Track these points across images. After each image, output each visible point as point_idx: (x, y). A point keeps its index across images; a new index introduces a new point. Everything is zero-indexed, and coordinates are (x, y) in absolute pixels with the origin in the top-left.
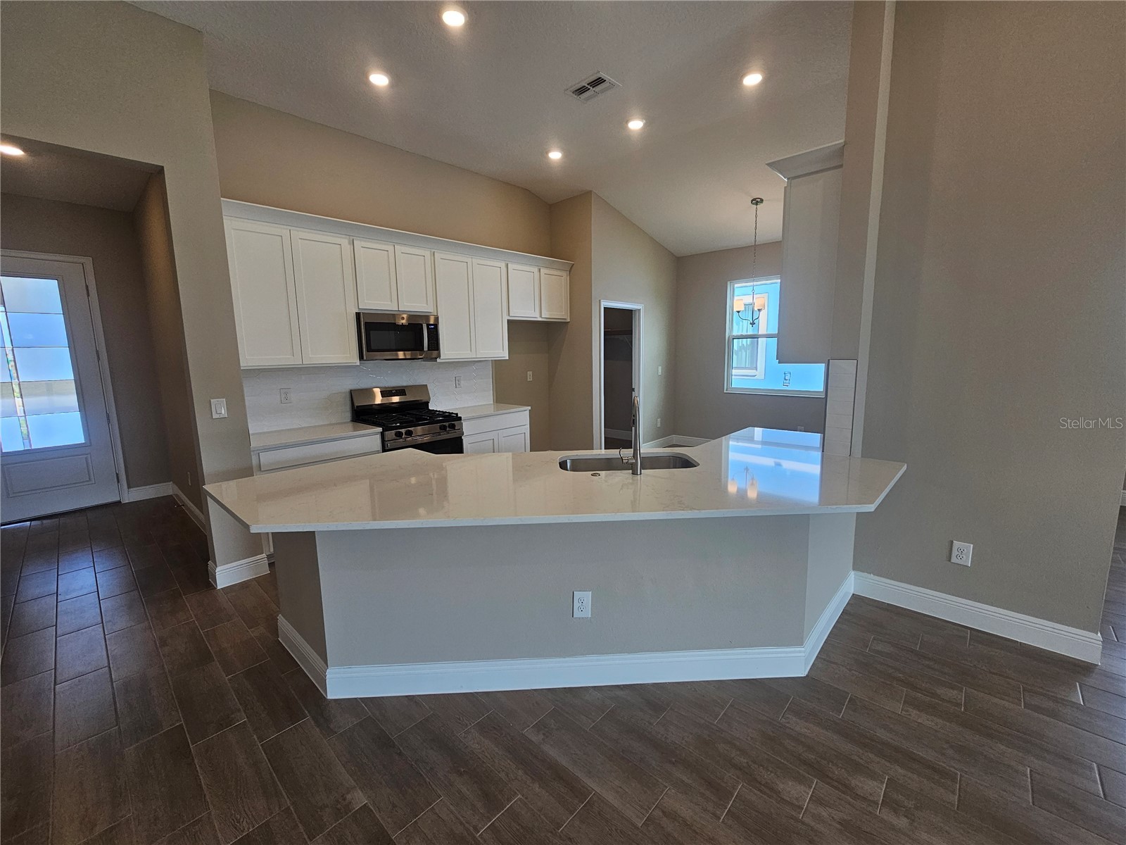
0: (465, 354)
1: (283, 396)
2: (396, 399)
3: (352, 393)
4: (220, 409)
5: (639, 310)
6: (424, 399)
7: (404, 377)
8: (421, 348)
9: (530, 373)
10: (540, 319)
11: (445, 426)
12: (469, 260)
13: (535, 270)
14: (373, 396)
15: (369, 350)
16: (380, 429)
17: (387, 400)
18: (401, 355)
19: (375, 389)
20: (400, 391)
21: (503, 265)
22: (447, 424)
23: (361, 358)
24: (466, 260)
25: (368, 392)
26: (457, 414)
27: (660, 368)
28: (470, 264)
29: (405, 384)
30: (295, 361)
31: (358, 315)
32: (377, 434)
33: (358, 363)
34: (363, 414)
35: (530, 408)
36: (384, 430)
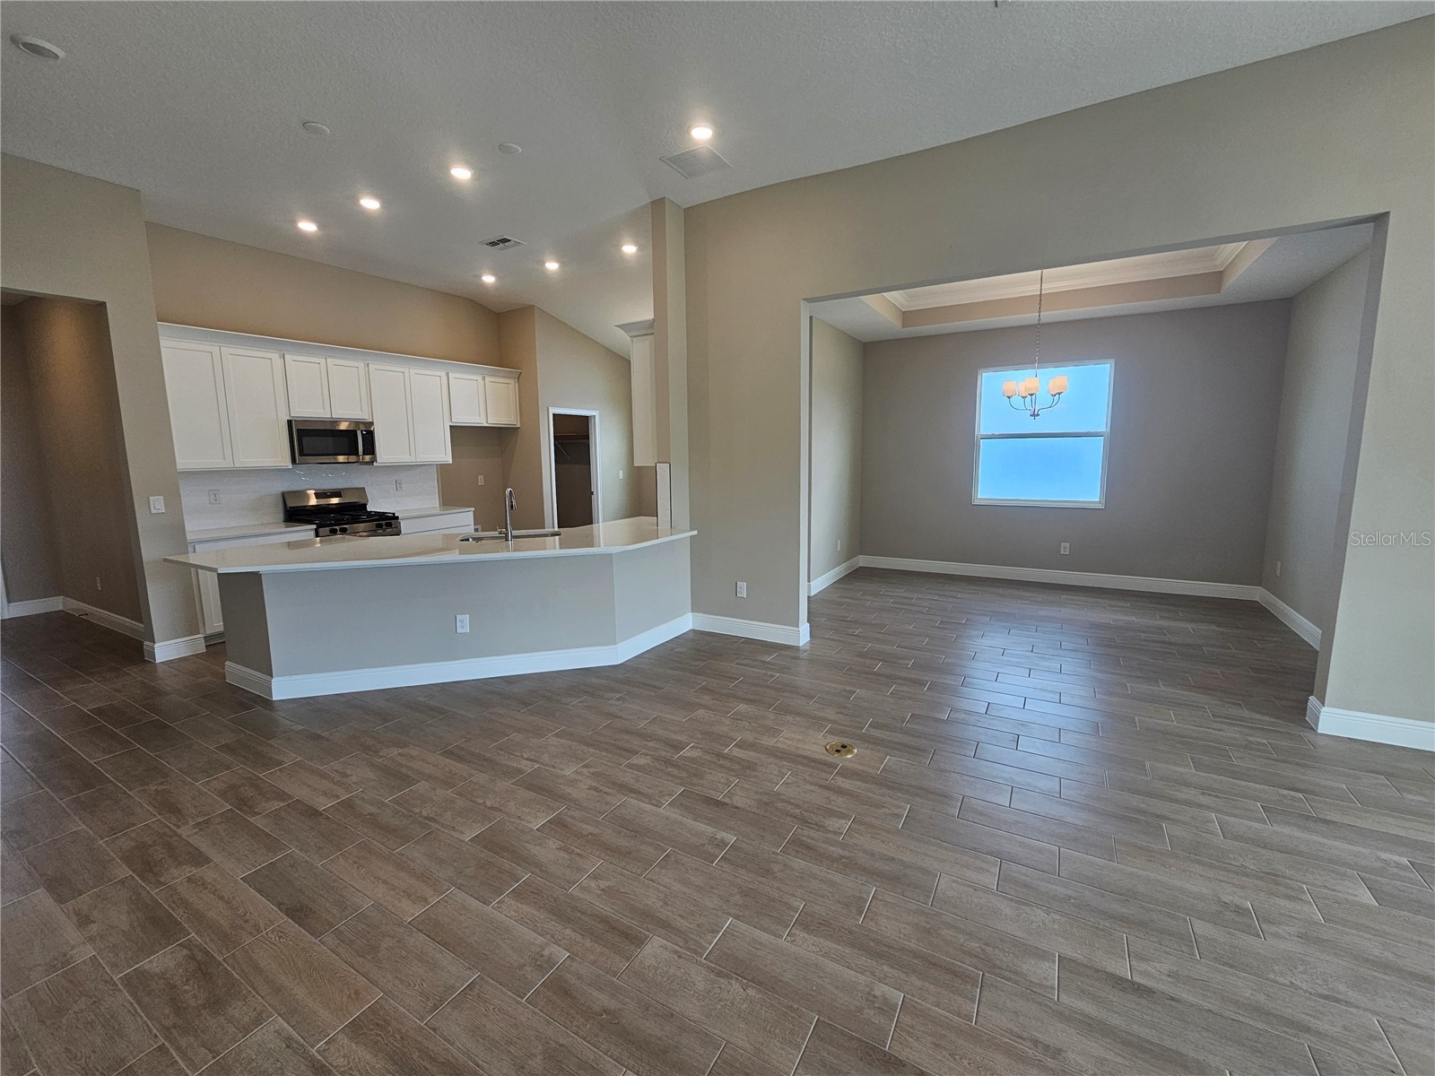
0: (404, 458)
1: (212, 497)
2: (335, 501)
3: (284, 495)
4: (158, 504)
5: (594, 416)
6: (363, 502)
7: (340, 480)
8: (356, 453)
9: (481, 477)
10: (487, 425)
11: (382, 524)
12: (406, 371)
13: (479, 378)
14: (308, 497)
15: (301, 454)
16: (315, 526)
17: (323, 502)
18: (341, 458)
19: (308, 491)
20: (337, 494)
21: (443, 374)
22: (383, 522)
23: (294, 461)
24: (402, 370)
25: (302, 494)
26: (394, 514)
27: (621, 472)
28: (407, 374)
29: (341, 487)
30: (226, 464)
31: (290, 422)
32: (311, 530)
33: (291, 467)
34: (295, 514)
35: (473, 509)
36: (318, 527)
